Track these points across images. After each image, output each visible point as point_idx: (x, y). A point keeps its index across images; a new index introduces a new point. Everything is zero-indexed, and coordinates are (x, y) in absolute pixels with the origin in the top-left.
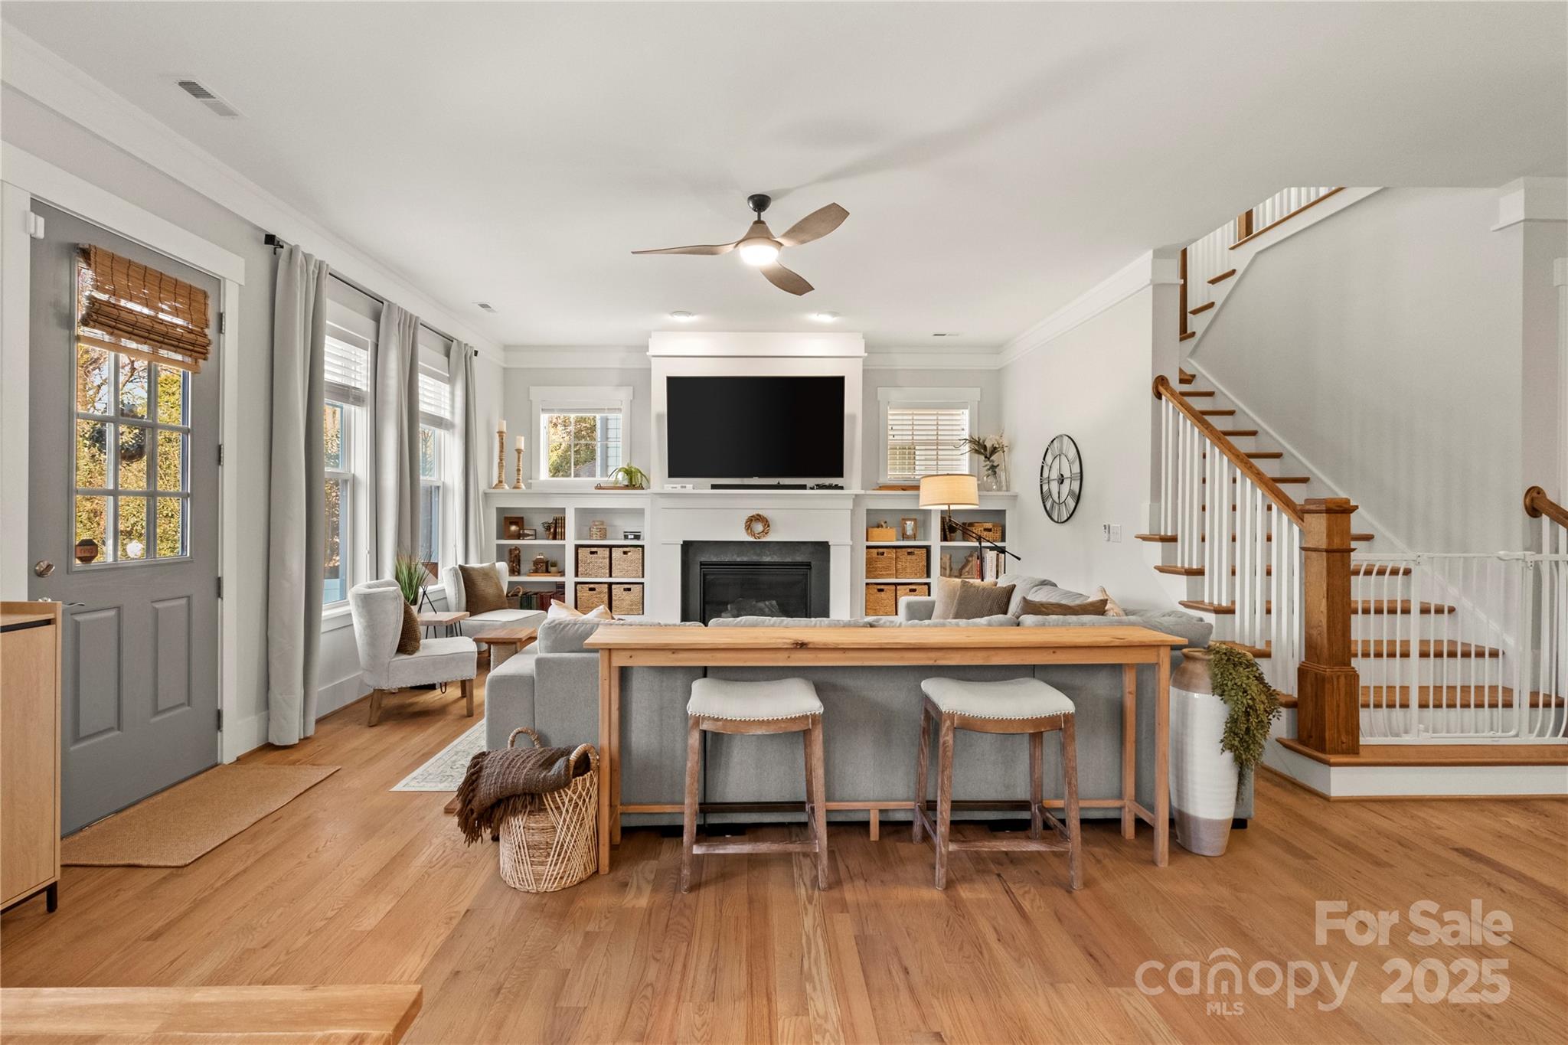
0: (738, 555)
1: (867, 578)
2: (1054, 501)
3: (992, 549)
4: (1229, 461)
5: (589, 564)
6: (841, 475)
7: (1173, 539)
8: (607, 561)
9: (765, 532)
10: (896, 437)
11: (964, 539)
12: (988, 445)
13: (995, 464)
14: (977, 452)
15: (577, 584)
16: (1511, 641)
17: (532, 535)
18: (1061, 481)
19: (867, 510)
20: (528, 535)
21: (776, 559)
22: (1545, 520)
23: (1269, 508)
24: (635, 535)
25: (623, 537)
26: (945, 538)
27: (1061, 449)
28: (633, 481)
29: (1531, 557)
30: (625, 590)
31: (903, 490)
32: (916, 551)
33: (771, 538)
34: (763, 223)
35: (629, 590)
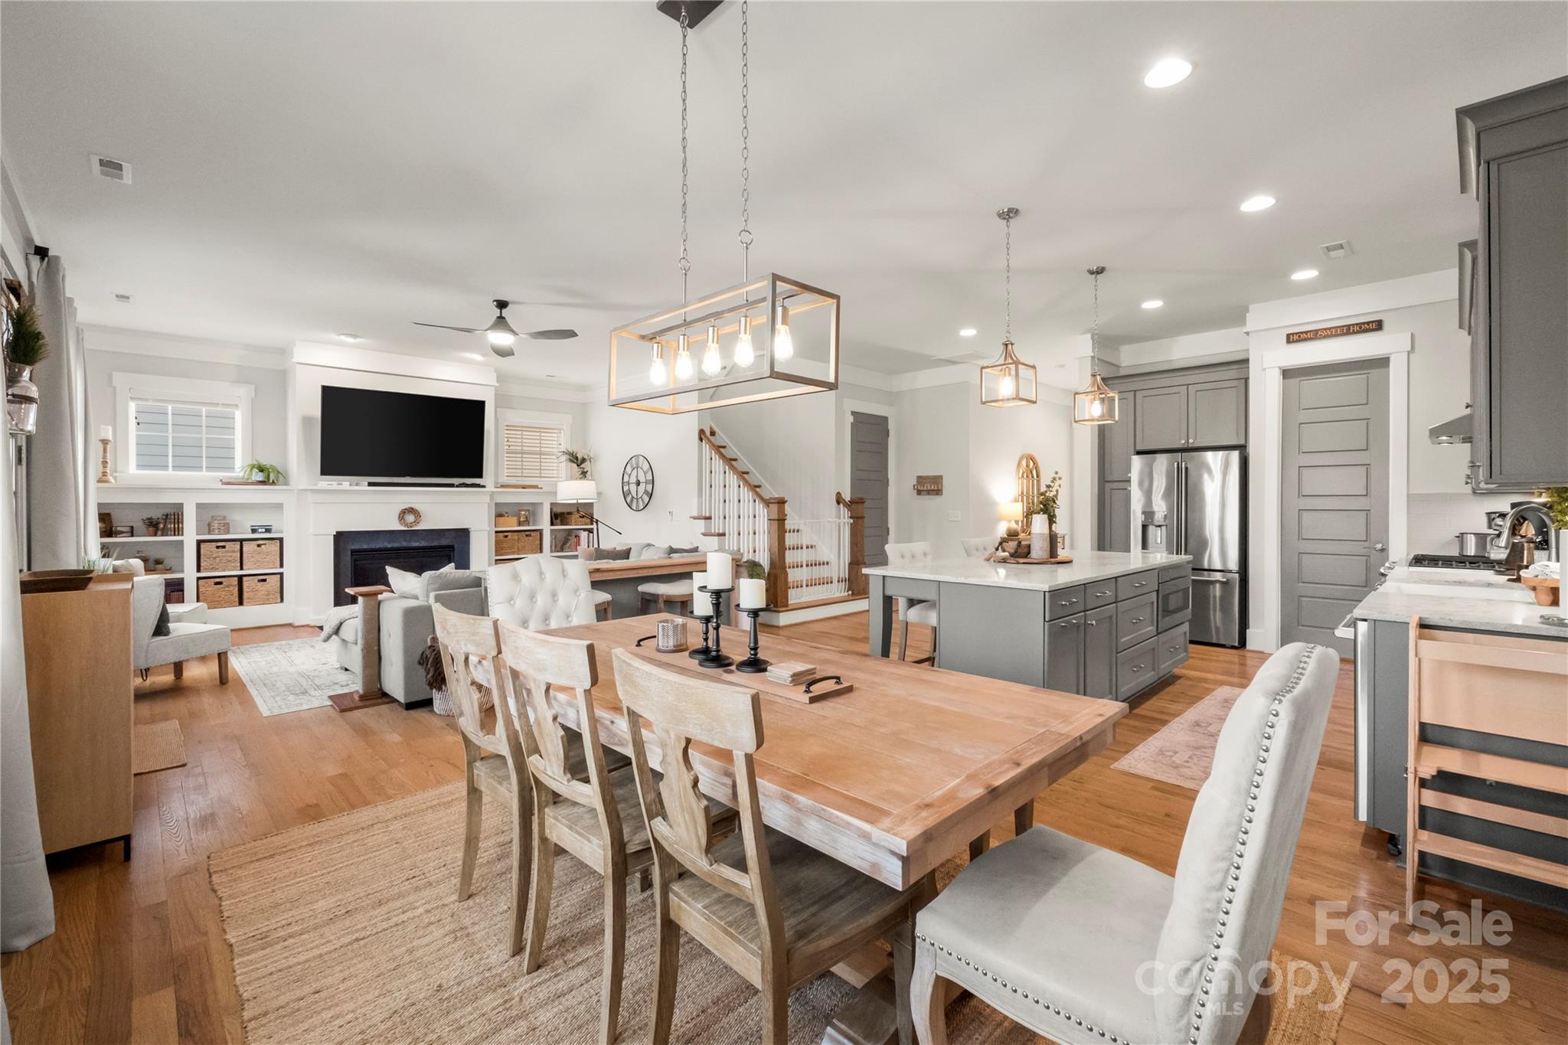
0: (389, 542)
1: (496, 555)
2: (633, 497)
3: (585, 530)
4: (737, 478)
5: (215, 558)
6: (480, 476)
7: (710, 518)
8: (238, 554)
9: (417, 522)
10: (511, 448)
11: (562, 524)
12: (580, 457)
13: (585, 470)
14: (571, 461)
15: (199, 579)
16: (832, 557)
17: (126, 532)
18: (638, 483)
19: (496, 504)
20: (122, 532)
21: (423, 544)
22: (842, 505)
23: (755, 501)
24: (266, 529)
25: (250, 531)
26: (552, 524)
27: (637, 464)
28: (268, 475)
29: (838, 521)
30: (259, 581)
31: (523, 488)
32: (532, 534)
33: (423, 526)
34: (504, 318)
35: (264, 580)
